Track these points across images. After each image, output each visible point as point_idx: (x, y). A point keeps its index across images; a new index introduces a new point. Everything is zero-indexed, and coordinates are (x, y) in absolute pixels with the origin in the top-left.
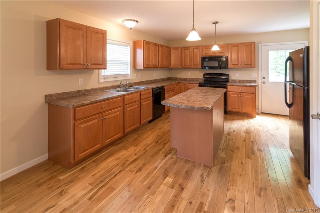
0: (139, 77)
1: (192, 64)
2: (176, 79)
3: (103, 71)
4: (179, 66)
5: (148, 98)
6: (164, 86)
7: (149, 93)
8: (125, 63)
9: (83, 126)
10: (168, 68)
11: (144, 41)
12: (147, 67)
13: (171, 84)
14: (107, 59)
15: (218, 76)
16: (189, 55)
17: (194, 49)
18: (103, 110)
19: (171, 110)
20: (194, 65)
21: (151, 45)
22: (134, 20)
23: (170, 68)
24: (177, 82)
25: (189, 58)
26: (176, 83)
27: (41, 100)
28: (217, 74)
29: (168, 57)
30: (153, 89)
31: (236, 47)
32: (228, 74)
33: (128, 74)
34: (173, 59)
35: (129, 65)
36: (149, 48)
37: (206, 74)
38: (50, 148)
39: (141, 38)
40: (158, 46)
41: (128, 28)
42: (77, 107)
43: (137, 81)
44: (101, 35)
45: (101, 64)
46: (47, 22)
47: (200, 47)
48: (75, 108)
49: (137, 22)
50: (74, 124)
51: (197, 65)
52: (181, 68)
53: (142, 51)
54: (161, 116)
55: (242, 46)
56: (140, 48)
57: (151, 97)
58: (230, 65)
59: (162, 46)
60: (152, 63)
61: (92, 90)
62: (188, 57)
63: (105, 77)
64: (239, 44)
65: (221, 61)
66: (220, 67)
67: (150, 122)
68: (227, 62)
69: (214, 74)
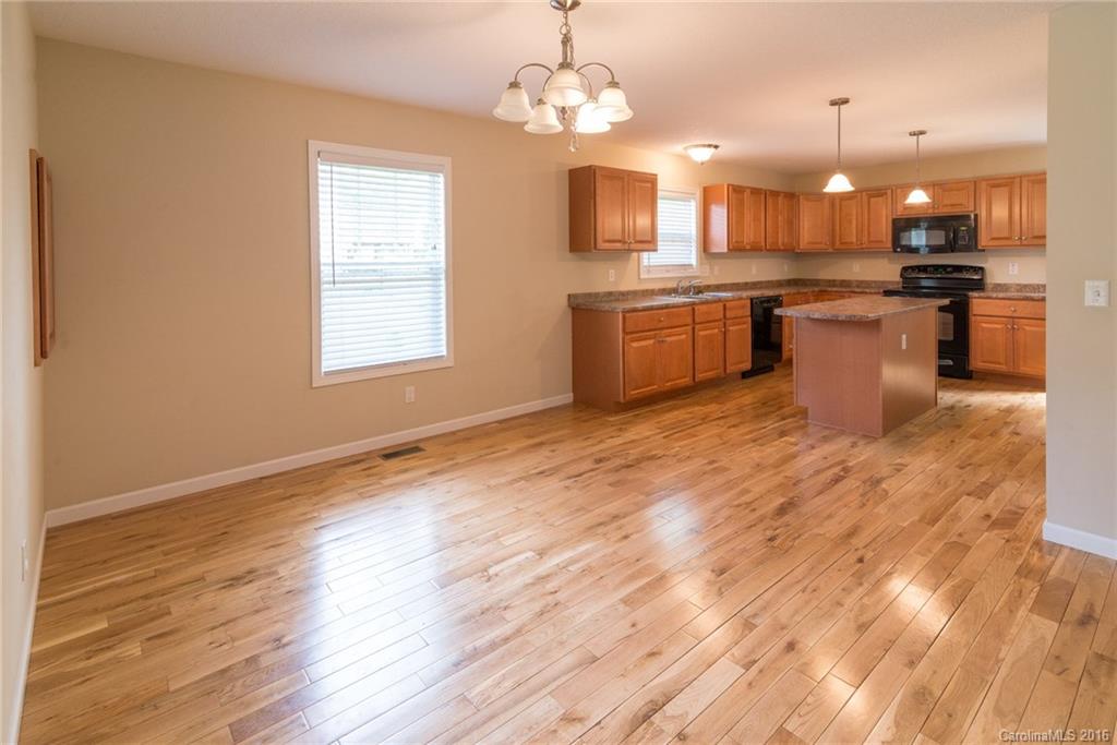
0: (716, 273)
1: (865, 239)
2: (816, 282)
3: (645, 255)
4: (823, 246)
5: (742, 317)
6: (780, 296)
7: (743, 307)
8: (684, 239)
9: (635, 345)
10: (793, 253)
11: (728, 185)
12: (737, 249)
13: (799, 293)
14: (659, 231)
15: (948, 273)
16: (854, 212)
17: (870, 197)
18: (660, 325)
19: (794, 361)
20: (870, 242)
21: (747, 194)
22: (710, 146)
23: (797, 251)
24: (816, 289)
25: (854, 222)
26: (813, 292)
27: (564, 302)
28: (944, 267)
29: (792, 224)
30: (752, 300)
31: (1005, 186)
32: (982, 269)
33: (691, 265)
34: (806, 227)
35: (694, 244)
36: (741, 203)
37: (909, 267)
38: (577, 386)
39: (724, 180)
40: (763, 196)
41: (697, 163)
42: (628, 312)
43: (713, 282)
44: (649, 185)
45: (649, 242)
46: (570, 171)
47: (889, 192)
48: (625, 312)
49: (716, 147)
50: (623, 339)
51: (882, 242)
52: (831, 250)
53: (726, 211)
54: (771, 369)
55: (1025, 184)
56: (719, 202)
57: (746, 316)
58: (983, 240)
59: (775, 194)
60: (749, 236)
61: (628, 293)
62: (850, 222)
63: (649, 268)
64: (1014, 178)
65: (955, 229)
66: (951, 247)
67: (745, 375)
68: (974, 232)
69: (936, 268)
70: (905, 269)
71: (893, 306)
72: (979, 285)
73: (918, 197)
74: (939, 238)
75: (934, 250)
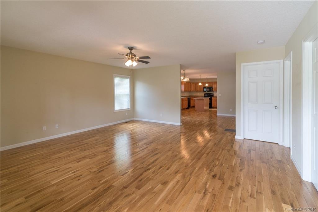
6: (191, 98)
15: (210, 94)
20: (200, 90)
30: (187, 98)
31: (216, 83)
32: (213, 94)
40: (187, 83)
51: (202, 90)
54: (190, 108)
57: (187, 100)
58: (214, 90)
59: (189, 83)
60: (186, 89)
65: (210, 89)
66: (210, 91)
67: (187, 108)
68: (212, 89)
69: (208, 94)
70: (205, 94)
71: (204, 98)
72: (213, 96)
73: (207, 85)
74: (208, 90)
75: (208, 91)
